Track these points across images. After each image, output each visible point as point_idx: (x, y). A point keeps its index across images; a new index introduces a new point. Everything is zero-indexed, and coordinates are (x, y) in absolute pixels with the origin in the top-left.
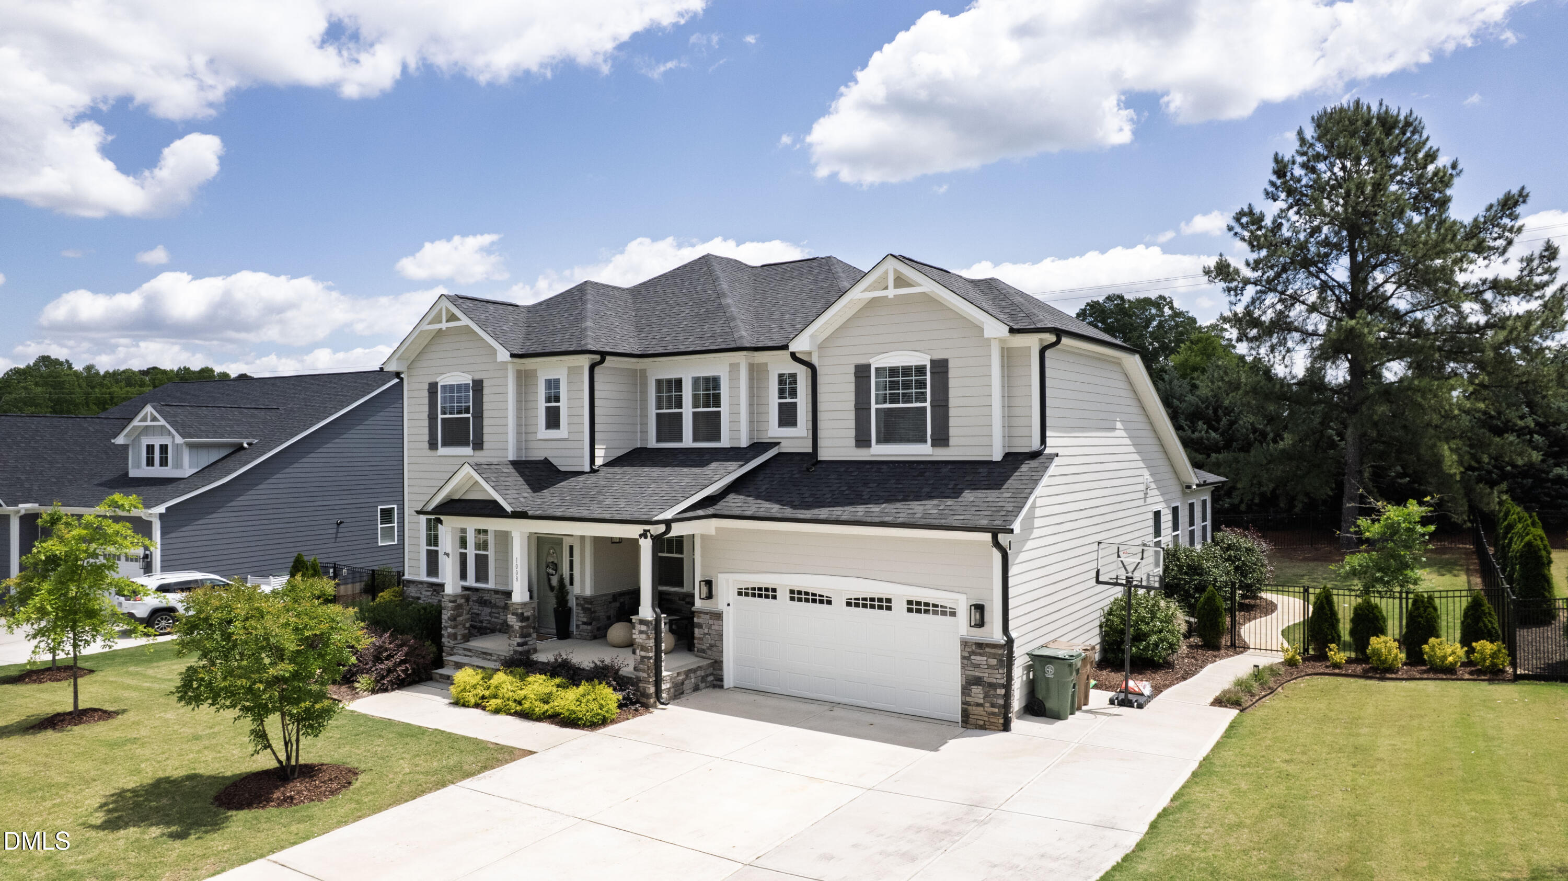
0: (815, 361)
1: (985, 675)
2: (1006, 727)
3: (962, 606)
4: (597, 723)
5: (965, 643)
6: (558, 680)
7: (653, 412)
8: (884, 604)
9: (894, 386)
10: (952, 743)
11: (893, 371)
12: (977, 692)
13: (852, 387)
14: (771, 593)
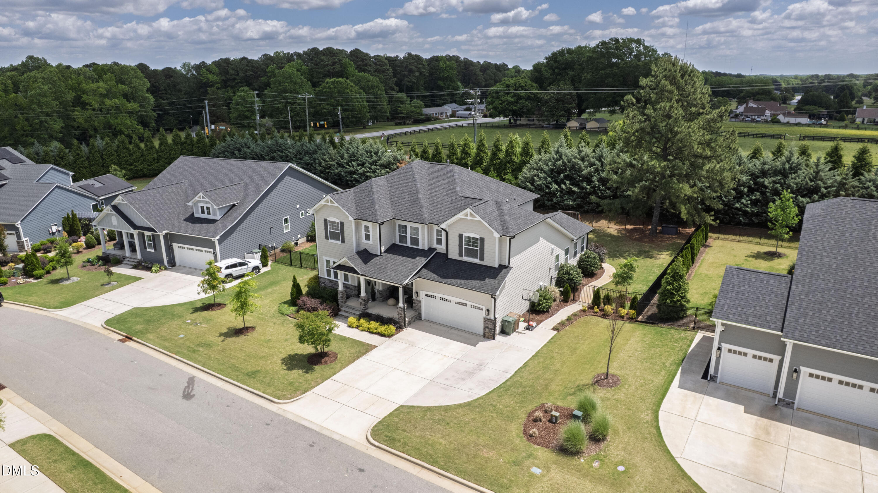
0: (447, 230)
1: (489, 326)
2: (494, 339)
3: (484, 309)
4: (390, 336)
5: (485, 318)
6: (378, 323)
7: (398, 234)
8: (465, 305)
9: (470, 242)
10: (480, 344)
11: (469, 238)
12: (487, 330)
13: (458, 240)
14: (435, 297)
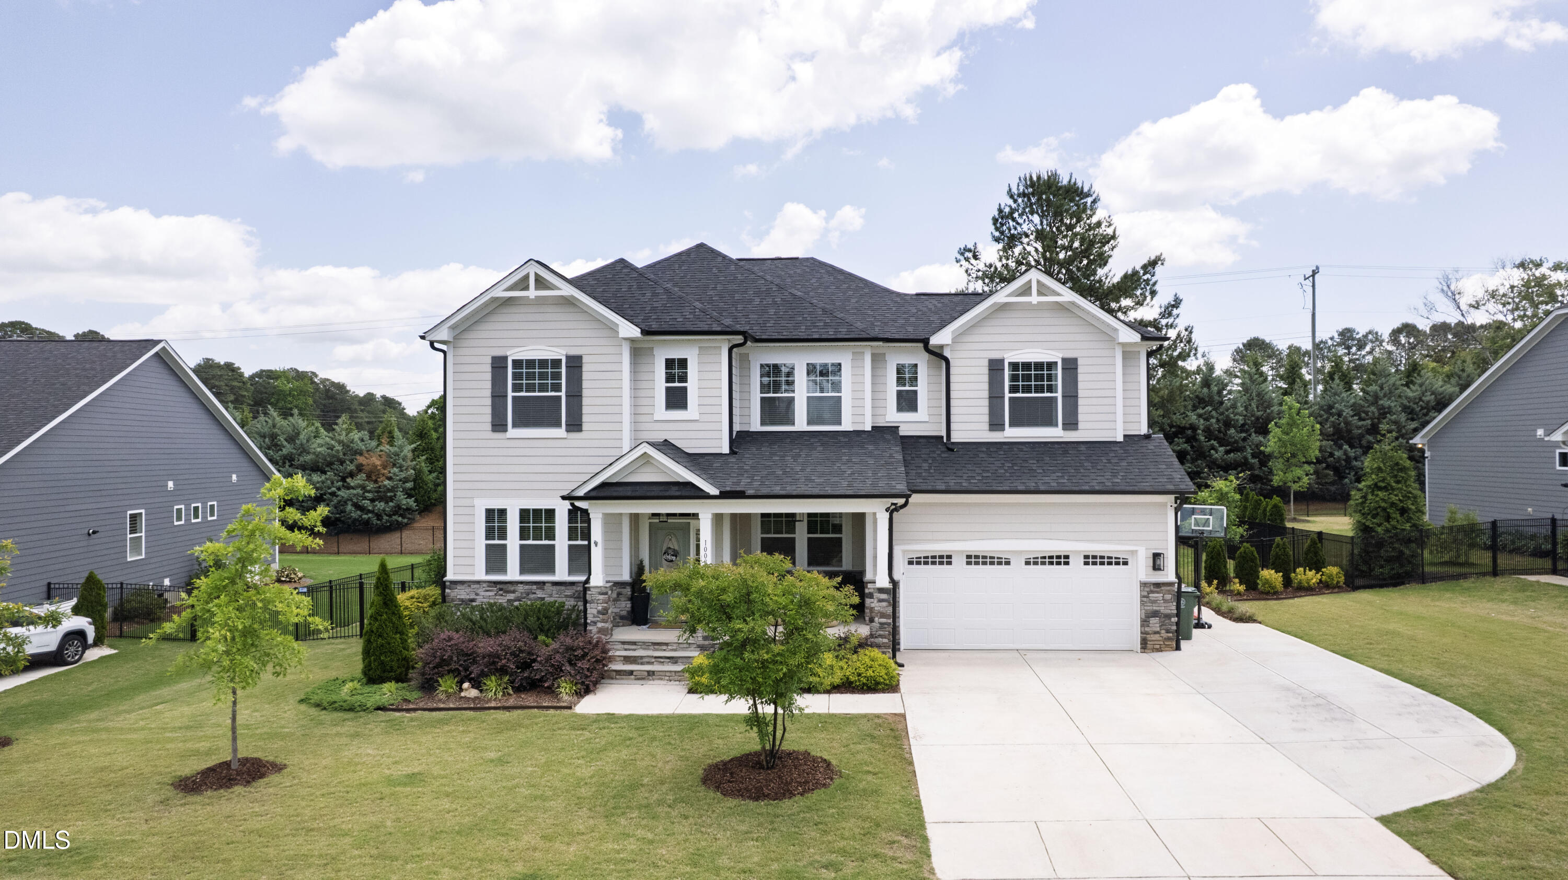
0: (947, 353)
1: (1161, 608)
2: (1177, 647)
3: (1142, 555)
5: (1144, 586)
7: (757, 396)
8: (1062, 560)
11: (1026, 365)
12: (1155, 623)
13: (986, 378)
14: (945, 559)
